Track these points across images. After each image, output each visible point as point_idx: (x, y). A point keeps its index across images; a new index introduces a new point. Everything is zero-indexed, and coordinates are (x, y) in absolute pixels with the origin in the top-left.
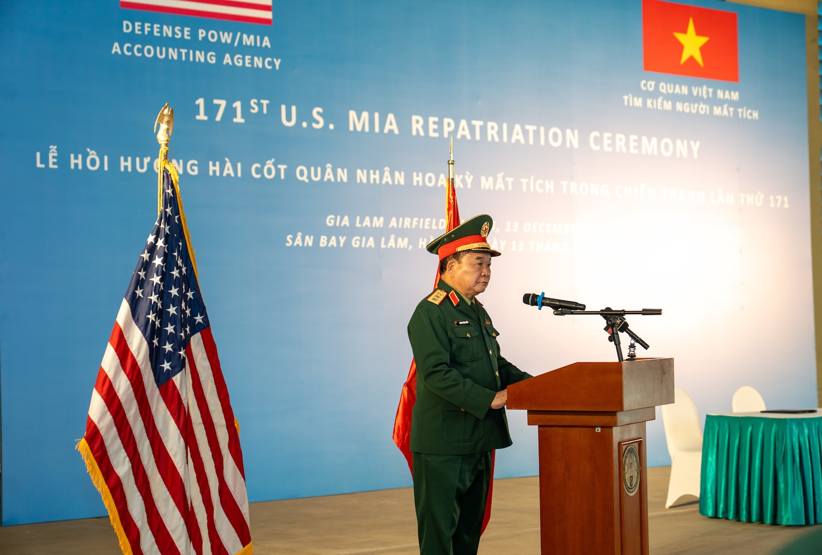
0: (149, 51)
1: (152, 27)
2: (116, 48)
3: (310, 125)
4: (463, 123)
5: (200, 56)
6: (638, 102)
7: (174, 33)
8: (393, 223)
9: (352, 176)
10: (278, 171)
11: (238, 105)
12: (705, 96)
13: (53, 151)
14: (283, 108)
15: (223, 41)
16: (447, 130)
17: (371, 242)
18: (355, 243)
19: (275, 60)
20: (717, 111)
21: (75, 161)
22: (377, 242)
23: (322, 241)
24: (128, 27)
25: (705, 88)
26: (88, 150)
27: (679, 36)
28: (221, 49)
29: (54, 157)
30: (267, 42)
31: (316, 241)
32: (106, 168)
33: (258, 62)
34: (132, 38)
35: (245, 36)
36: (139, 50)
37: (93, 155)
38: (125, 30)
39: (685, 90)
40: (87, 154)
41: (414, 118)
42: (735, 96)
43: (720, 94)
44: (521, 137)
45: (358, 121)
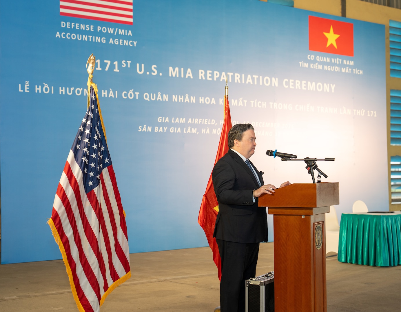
0: (74, 36)
1: (75, 25)
2: (58, 35)
3: (150, 73)
4: (224, 74)
5: (98, 39)
6: (306, 65)
7: (86, 28)
8: (190, 121)
9: (170, 98)
10: (135, 95)
11: (116, 63)
12: (338, 63)
13: (27, 84)
14: (138, 65)
15: (109, 32)
16: (216, 77)
17: (179, 130)
18: (172, 130)
19: (134, 42)
20: (343, 70)
21: (38, 89)
22: (182, 130)
23: (156, 129)
24: (63, 25)
25: (338, 59)
26: (44, 83)
27: (326, 34)
28: (108, 36)
29: (27, 87)
30: (130, 33)
31: (153, 129)
32: (53, 93)
33: (126, 43)
34: (66, 30)
35: (120, 30)
36: (69, 36)
37: (46, 86)
38: (62, 26)
39: (328, 60)
40: (44, 86)
41: (200, 71)
42: (352, 63)
43: (345, 62)
44: (251, 81)
45: (174, 72)
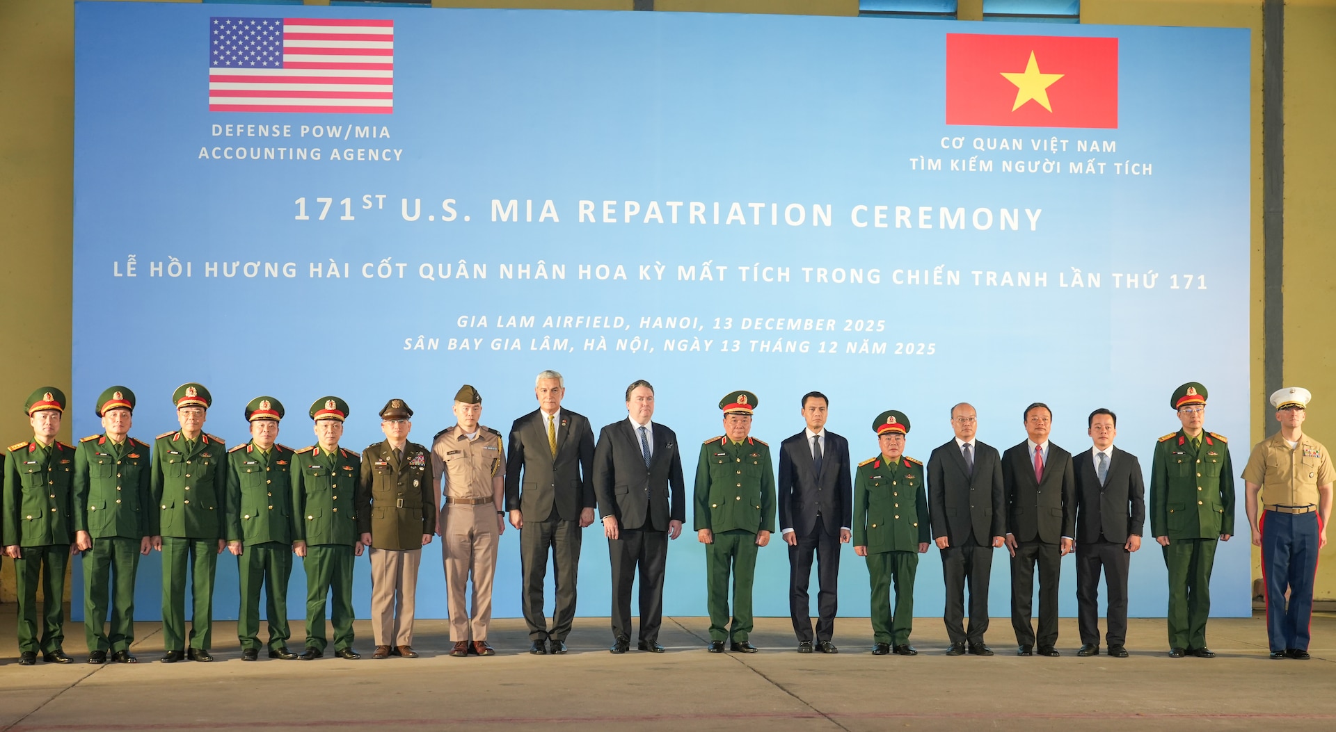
0: (241, 153)
1: (245, 129)
2: (204, 153)
3: (438, 218)
4: (654, 205)
5: (302, 154)
6: (935, 165)
7: (271, 132)
8: (549, 322)
9: (493, 271)
10: (396, 270)
11: (347, 202)
12: (1054, 150)
13: (132, 261)
14: (404, 201)
15: (331, 135)
16: (628, 214)
17: (517, 344)
18: (495, 345)
19: (395, 151)
20: (1075, 168)
21: (155, 269)
22: (526, 344)
23: (450, 344)
24: (217, 130)
25: (1054, 140)
26: (170, 257)
27: (1012, 77)
28: (326, 144)
29: (132, 266)
30: (385, 132)
31: (443, 344)
32: (189, 275)
33: (373, 155)
34: (223, 141)
35: (358, 128)
36: (229, 153)
37: (175, 261)
38: (214, 134)
39: (1018, 144)
40: (170, 261)
41: (582, 203)
42: (1110, 147)
43: (1082, 146)
44: (741, 218)
45: (502, 211)
